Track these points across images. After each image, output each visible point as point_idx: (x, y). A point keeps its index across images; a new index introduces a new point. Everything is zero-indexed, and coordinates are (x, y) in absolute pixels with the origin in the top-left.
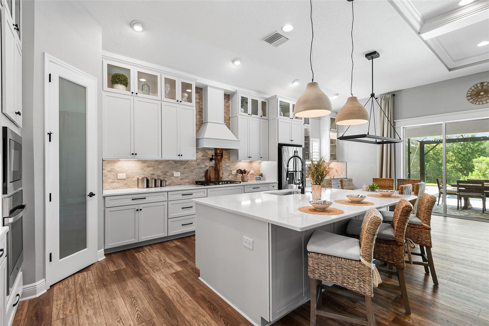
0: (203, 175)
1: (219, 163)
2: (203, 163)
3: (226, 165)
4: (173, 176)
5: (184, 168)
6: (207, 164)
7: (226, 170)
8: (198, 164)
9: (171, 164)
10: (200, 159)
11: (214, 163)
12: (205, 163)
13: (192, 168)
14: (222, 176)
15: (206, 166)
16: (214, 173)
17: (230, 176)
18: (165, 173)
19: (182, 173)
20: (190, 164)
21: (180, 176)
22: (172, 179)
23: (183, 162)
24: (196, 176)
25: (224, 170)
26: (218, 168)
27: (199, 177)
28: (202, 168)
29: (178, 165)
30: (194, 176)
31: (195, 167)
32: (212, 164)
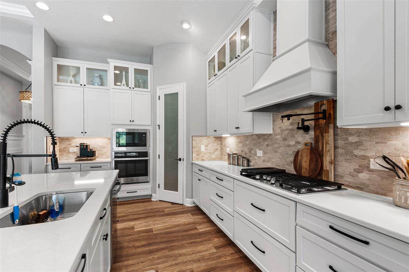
0: (292, 159)
1: (322, 136)
2: (293, 136)
3: (347, 139)
4: (256, 156)
5: (267, 145)
6: (300, 139)
7: (347, 153)
8: (285, 139)
9: (255, 139)
10: (288, 130)
11: (313, 137)
12: (296, 136)
13: (276, 146)
14: (328, 169)
15: (298, 143)
16: (309, 158)
17: (362, 172)
18: (250, 151)
19: (265, 153)
20: (274, 140)
21: (262, 156)
22: (255, 160)
23: (266, 137)
24: (280, 159)
25: (342, 154)
26: (320, 148)
27: (285, 162)
28: (290, 147)
29: (261, 140)
30: (278, 159)
31: (279, 144)
32: (310, 138)
